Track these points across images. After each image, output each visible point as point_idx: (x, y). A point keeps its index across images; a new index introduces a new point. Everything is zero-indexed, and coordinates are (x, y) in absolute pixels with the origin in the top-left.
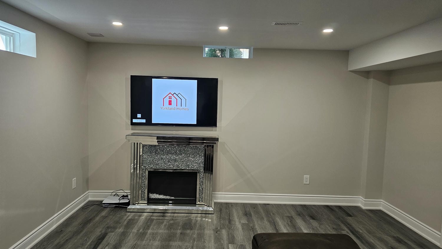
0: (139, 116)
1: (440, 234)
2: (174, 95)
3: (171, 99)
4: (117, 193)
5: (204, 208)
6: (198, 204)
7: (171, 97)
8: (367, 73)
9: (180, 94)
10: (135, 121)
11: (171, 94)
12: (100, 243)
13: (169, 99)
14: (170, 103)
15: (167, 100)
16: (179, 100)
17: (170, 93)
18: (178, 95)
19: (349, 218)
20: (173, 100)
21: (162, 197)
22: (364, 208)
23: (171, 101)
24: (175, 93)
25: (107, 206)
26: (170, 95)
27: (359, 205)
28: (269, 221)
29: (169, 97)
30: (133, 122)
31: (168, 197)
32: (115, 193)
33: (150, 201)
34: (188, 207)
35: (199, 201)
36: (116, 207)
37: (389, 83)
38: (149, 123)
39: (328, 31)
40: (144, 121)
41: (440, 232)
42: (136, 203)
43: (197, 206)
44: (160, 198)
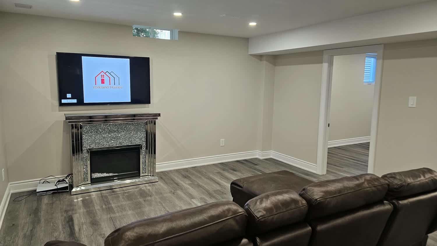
0: (69, 96)
1: (316, 165)
2: (106, 73)
3: (104, 77)
4: (47, 180)
5: (149, 178)
6: (142, 175)
7: (104, 75)
8: (260, 57)
9: (113, 72)
10: (63, 101)
11: (104, 72)
12: (73, 225)
13: (102, 77)
14: (103, 82)
15: (99, 79)
16: (112, 78)
17: (102, 71)
18: (111, 74)
19: (257, 166)
20: (106, 79)
21: (105, 175)
22: (261, 158)
23: (104, 79)
24: (107, 71)
25: (45, 194)
26: (102, 74)
27: (257, 157)
28: (207, 178)
29: (102, 75)
30: (62, 102)
31: (111, 174)
32: (44, 181)
33: (94, 181)
34: (134, 180)
35: (143, 173)
36: (53, 193)
37: (275, 64)
38: (81, 102)
39: (253, 24)
40: (75, 101)
41: (316, 164)
42: (79, 185)
43: (141, 177)
44: (103, 176)
